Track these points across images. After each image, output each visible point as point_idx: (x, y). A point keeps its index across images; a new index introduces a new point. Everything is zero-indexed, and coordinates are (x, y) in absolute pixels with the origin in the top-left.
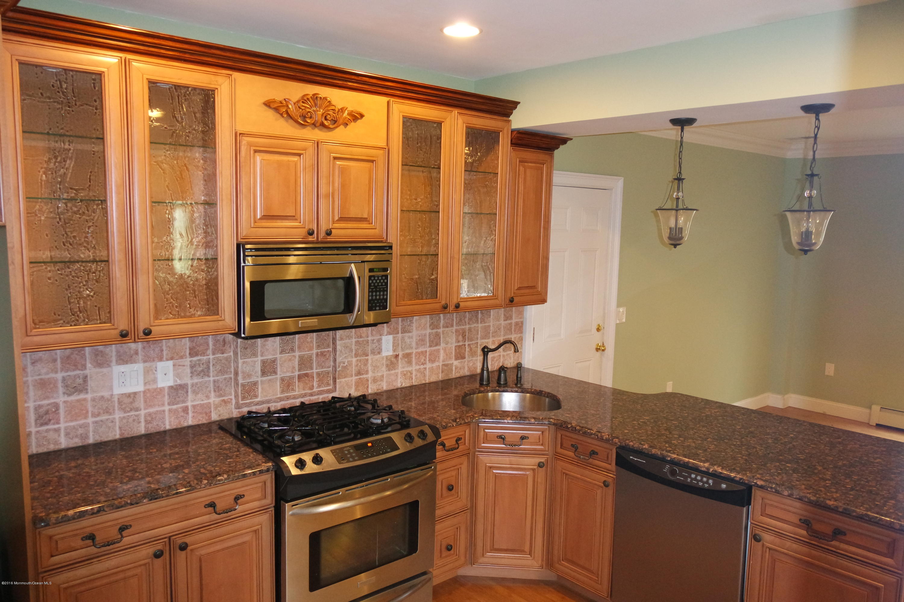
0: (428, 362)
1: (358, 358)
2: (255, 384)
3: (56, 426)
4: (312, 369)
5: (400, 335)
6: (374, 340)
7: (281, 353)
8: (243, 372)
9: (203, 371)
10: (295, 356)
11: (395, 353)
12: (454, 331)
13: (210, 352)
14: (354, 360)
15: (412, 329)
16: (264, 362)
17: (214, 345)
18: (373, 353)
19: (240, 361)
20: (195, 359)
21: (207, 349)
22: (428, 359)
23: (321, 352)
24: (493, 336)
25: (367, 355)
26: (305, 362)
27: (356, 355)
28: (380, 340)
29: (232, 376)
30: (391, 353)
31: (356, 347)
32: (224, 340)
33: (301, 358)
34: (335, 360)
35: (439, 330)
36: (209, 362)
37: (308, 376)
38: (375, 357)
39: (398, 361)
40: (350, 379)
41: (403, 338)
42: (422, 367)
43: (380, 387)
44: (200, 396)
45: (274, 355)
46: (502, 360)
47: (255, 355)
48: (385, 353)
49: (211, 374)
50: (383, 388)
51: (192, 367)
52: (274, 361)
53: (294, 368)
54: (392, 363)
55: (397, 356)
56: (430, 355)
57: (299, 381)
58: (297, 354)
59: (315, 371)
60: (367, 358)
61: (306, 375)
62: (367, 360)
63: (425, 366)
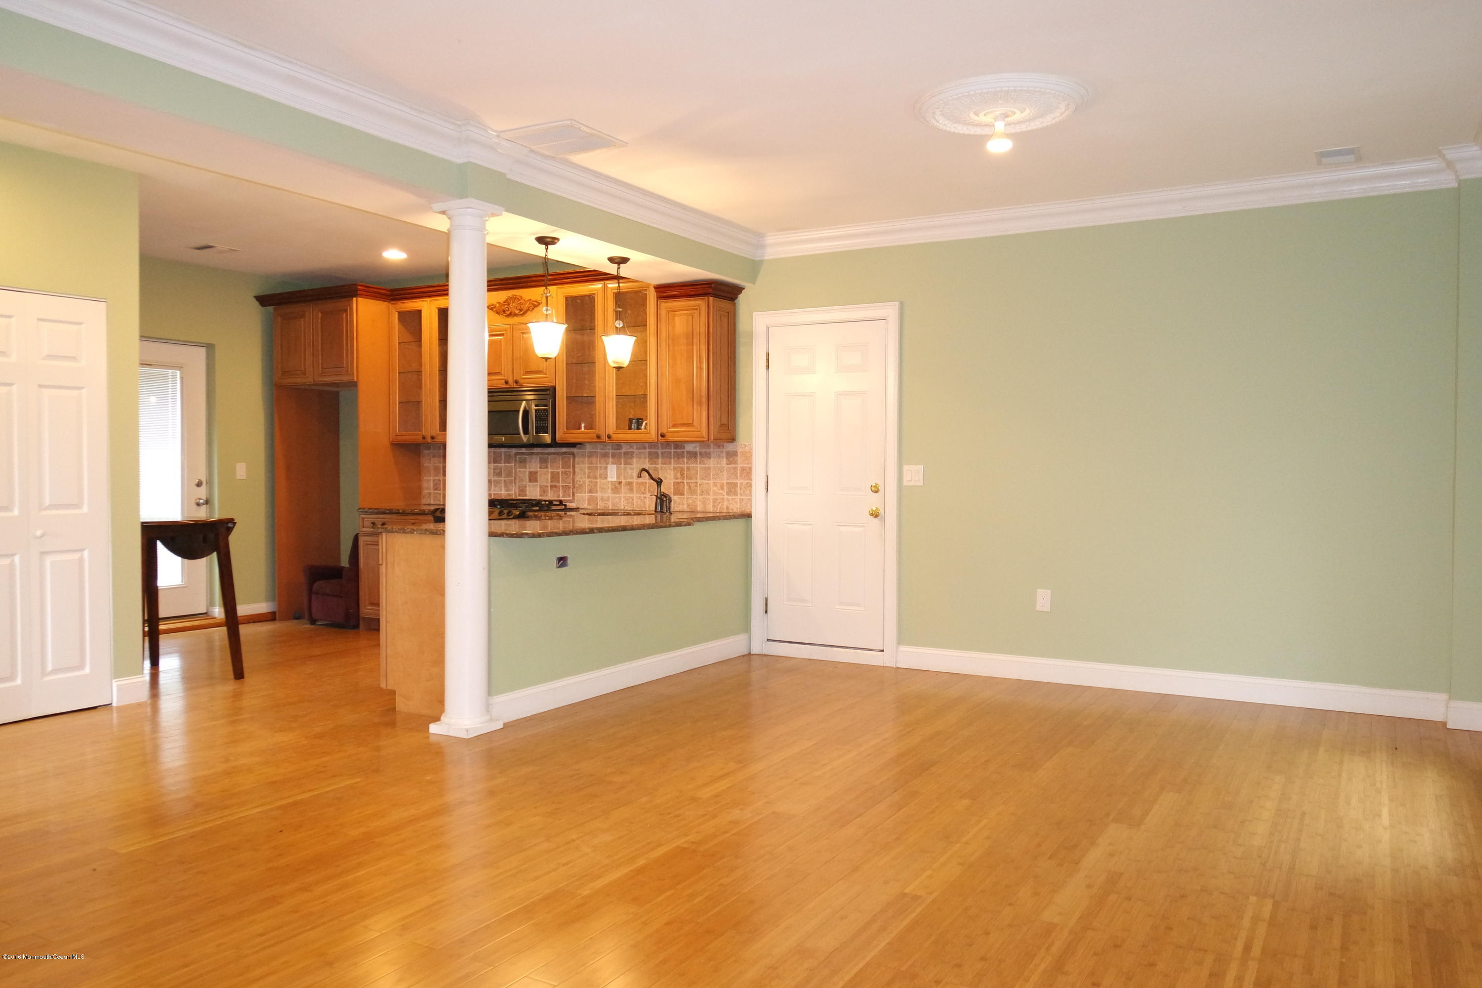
0: (647, 492)
1: (590, 480)
2: (526, 486)
3: (439, 492)
4: (559, 483)
5: (622, 466)
6: (601, 467)
7: (540, 468)
8: (519, 478)
9: (499, 473)
10: (548, 472)
11: (619, 480)
12: (672, 468)
13: (503, 461)
14: (587, 481)
15: (633, 462)
16: (530, 473)
17: (505, 458)
18: (601, 477)
19: (518, 470)
20: (496, 465)
21: (501, 460)
22: (647, 490)
23: (565, 471)
24: (714, 478)
25: (597, 479)
26: (555, 477)
27: (589, 477)
28: (606, 468)
29: (513, 479)
30: (615, 479)
31: (589, 471)
32: (509, 455)
33: (552, 473)
34: (573, 480)
35: (658, 466)
36: (502, 468)
37: (556, 487)
38: (603, 481)
39: (621, 487)
40: (585, 495)
41: (625, 469)
42: (642, 495)
43: (606, 506)
44: (497, 488)
45: (536, 469)
46: (726, 503)
47: (525, 467)
48: (609, 479)
49: (503, 476)
50: (609, 507)
51: (494, 469)
52: (536, 473)
53: (547, 479)
54: (616, 487)
55: (620, 483)
56: (649, 486)
57: (551, 490)
58: (550, 470)
59: (561, 484)
60: (596, 480)
61: (555, 486)
62: (597, 482)
63: (645, 496)
